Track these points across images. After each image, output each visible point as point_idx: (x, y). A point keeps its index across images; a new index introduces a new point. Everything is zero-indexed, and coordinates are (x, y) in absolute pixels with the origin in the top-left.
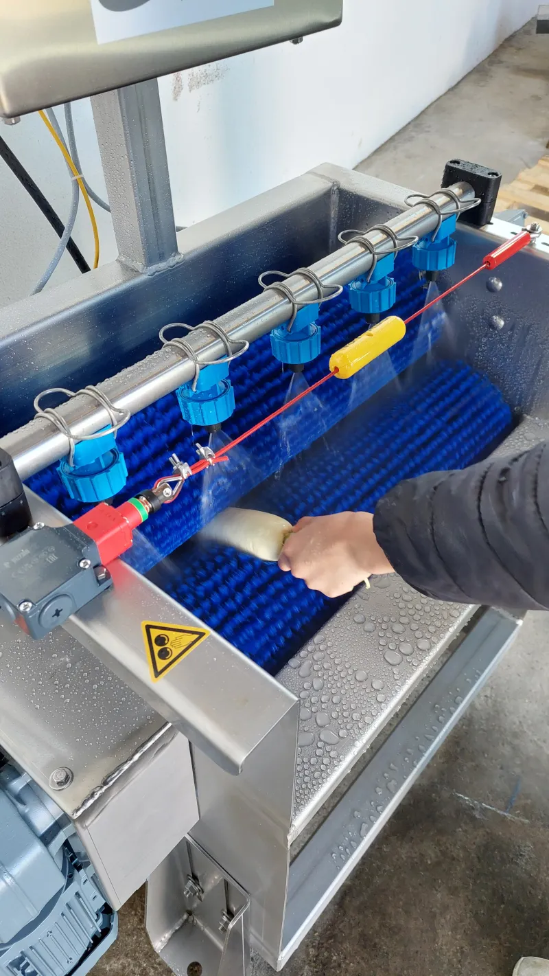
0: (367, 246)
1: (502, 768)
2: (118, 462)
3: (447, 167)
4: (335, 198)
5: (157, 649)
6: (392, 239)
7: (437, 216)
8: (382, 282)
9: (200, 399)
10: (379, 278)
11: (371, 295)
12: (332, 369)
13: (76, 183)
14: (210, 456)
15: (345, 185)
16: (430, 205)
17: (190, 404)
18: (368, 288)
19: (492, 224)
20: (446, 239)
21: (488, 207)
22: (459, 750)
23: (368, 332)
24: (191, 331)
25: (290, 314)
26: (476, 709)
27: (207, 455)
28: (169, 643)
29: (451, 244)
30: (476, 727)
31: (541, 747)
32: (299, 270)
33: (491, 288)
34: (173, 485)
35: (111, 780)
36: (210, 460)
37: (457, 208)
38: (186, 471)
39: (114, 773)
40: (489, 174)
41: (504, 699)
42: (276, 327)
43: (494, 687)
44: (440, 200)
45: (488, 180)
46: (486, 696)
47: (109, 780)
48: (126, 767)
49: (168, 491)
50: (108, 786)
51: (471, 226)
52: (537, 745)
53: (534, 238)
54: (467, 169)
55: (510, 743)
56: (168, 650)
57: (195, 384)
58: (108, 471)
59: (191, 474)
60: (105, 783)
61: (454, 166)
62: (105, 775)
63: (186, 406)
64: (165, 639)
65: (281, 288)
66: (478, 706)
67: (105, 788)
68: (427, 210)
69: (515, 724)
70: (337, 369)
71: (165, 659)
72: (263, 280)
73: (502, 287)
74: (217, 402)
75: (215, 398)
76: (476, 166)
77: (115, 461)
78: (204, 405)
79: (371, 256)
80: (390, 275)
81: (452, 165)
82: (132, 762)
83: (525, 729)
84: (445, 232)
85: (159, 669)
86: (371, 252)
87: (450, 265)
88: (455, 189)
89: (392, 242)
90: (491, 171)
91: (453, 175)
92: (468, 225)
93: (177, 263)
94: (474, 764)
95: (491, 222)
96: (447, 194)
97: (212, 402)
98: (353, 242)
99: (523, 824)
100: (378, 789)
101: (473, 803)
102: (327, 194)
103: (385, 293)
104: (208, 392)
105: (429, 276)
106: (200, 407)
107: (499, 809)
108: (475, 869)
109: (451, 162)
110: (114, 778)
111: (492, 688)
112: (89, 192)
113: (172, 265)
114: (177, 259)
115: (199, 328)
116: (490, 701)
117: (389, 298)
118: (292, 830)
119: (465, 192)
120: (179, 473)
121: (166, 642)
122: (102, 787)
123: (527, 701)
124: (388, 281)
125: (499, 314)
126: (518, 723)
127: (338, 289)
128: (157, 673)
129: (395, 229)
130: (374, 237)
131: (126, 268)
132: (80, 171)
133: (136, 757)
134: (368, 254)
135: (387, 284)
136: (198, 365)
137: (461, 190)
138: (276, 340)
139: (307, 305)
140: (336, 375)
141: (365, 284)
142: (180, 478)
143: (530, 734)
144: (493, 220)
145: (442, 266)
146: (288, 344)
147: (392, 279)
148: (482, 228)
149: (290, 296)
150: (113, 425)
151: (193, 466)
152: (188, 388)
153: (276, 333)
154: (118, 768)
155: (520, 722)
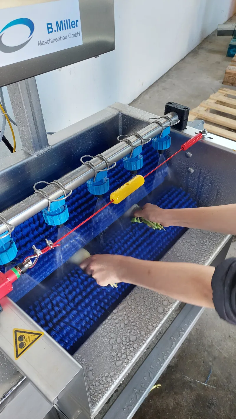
0: (128, 143)
1: (203, 362)
2: (12, 247)
3: (166, 105)
4: (120, 118)
5: (19, 342)
6: (141, 139)
7: (161, 128)
8: (137, 157)
9: (52, 215)
10: (135, 155)
11: (132, 163)
12: (111, 200)
13: (5, 117)
14: (51, 245)
15: (124, 112)
16: (158, 123)
17: (48, 217)
18: (131, 160)
19: (187, 129)
20: (166, 137)
21: (184, 122)
22: (184, 354)
23: (127, 183)
24: (48, 185)
25: (94, 175)
26: (192, 335)
27: (50, 244)
28: (25, 340)
29: (169, 138)
30: (192, 343)
31: (221, 353)
32: (97, 155)
33: (187, 156)
34: (33, 260)
35: (7, 396)
36: (51, 247)
37: (170, 124)
38: (39, 253)
39: (8, 392)
40: (184, 108)
41: (204, 330)
42: (89, 180)
43: (200, 325)
44: (162, 121)
45: (184, 111)
46: (197, 329)
47: (6, 395)
48: (14, 388)
49: (30, 263)
50: (5, 398)
51: (177, 130)
52: (219, 351)
53: (204, 135)
54: (175, 106)
55: (207, 351)
56: (24, 343)
57: (49, 209)
58: (7, 252)
59: (42, 254)
60: (4, 397)
61: (169, 105)
62: (4, 392)
63: (46, 218)
64: (23, 338)
65: (89, 164)
66: (193, 333)
67: (4, 399)
68: (156, 125)
69: (209, 342)
70: (113, 200)
71: (22, 348)
72: (82, 159)
73: (192, 156)
74: (59, 216)
75: (59, 214)
76: (179, 105)
77: (10, 246)
78: (54, 217)
79: (131, 147)
80: (141, 154)
81: (168, 105)
82: (17, 386)
83: (214, 344)
84: (166, 133)
85: (19, 353)
86: (131, 146)
87: (168, 147)
88: (169, 115)
89: (140, 140)
90: (185, 107)
91: (169, 109)
92: (176, 130)
93: (49, 150)
94: (191, 361)
95: (186, 128)
96: (166, 118)
97: (57, 216)
98: (123, 141)
99: (213, 388)
100: (145, 378)
101: (190, 379)
102: (117, 116)
103: (138, 162)
104: (56, 211)
105: (160, 152)
106: (52, 218)
107: (202, 382)
108: (191, 411)
109: (168, 103)
110: (9, 394)
111: (199, 325)
112: (10, 120)
113: (46, 151)
114: (48, 148)
115: (51, 184)
116: (198, 331)
117: (140, 165)
118: (93, 414)
119: (174, 116)
120: (36, 254)
121: (23, 339)
122: (2, 399)
123: (215, 331)
124: (139, 156)
125: (192, 167)
126: (211, 341)
127: (114, 164)
128: (18, 356)
129: (141, 135)
130: (132, 138)
131: (26, 153)
132: (6, 111)
133: (19, 383)
134: (129, 146)
135: (139, 158)
136: (49, 201)
137: (172, 116)
138: (89, 185)
139: (100, 172)
140: (113, 202)
141: (129, 159)
142: (37, 256)
143: (216, 346)
144: (187, 127)
145: (165, 148)
146: (94, 187)
147: (142, 155)
148: (182, 131)
149: (93, 167)
150: (9, 231)
151: (43, 250)
152: (47, 210)
153: (89, 182)
154: (11, 389)
155: (212, 341)
